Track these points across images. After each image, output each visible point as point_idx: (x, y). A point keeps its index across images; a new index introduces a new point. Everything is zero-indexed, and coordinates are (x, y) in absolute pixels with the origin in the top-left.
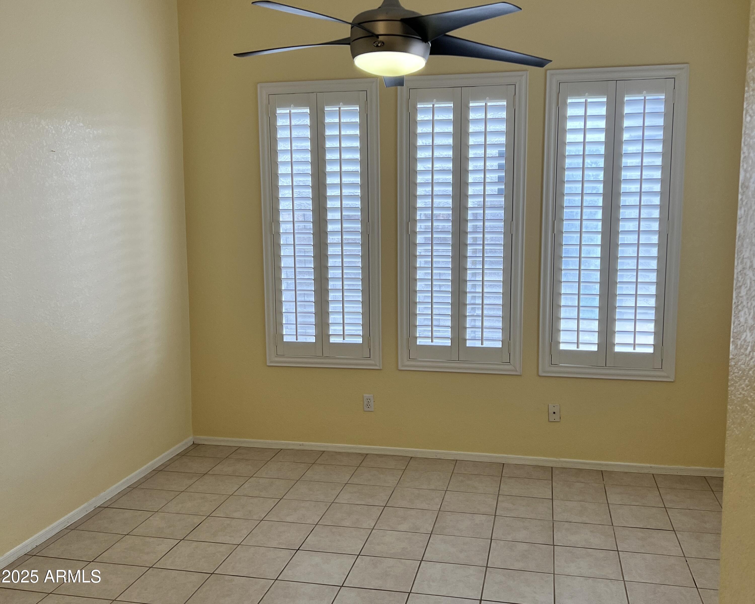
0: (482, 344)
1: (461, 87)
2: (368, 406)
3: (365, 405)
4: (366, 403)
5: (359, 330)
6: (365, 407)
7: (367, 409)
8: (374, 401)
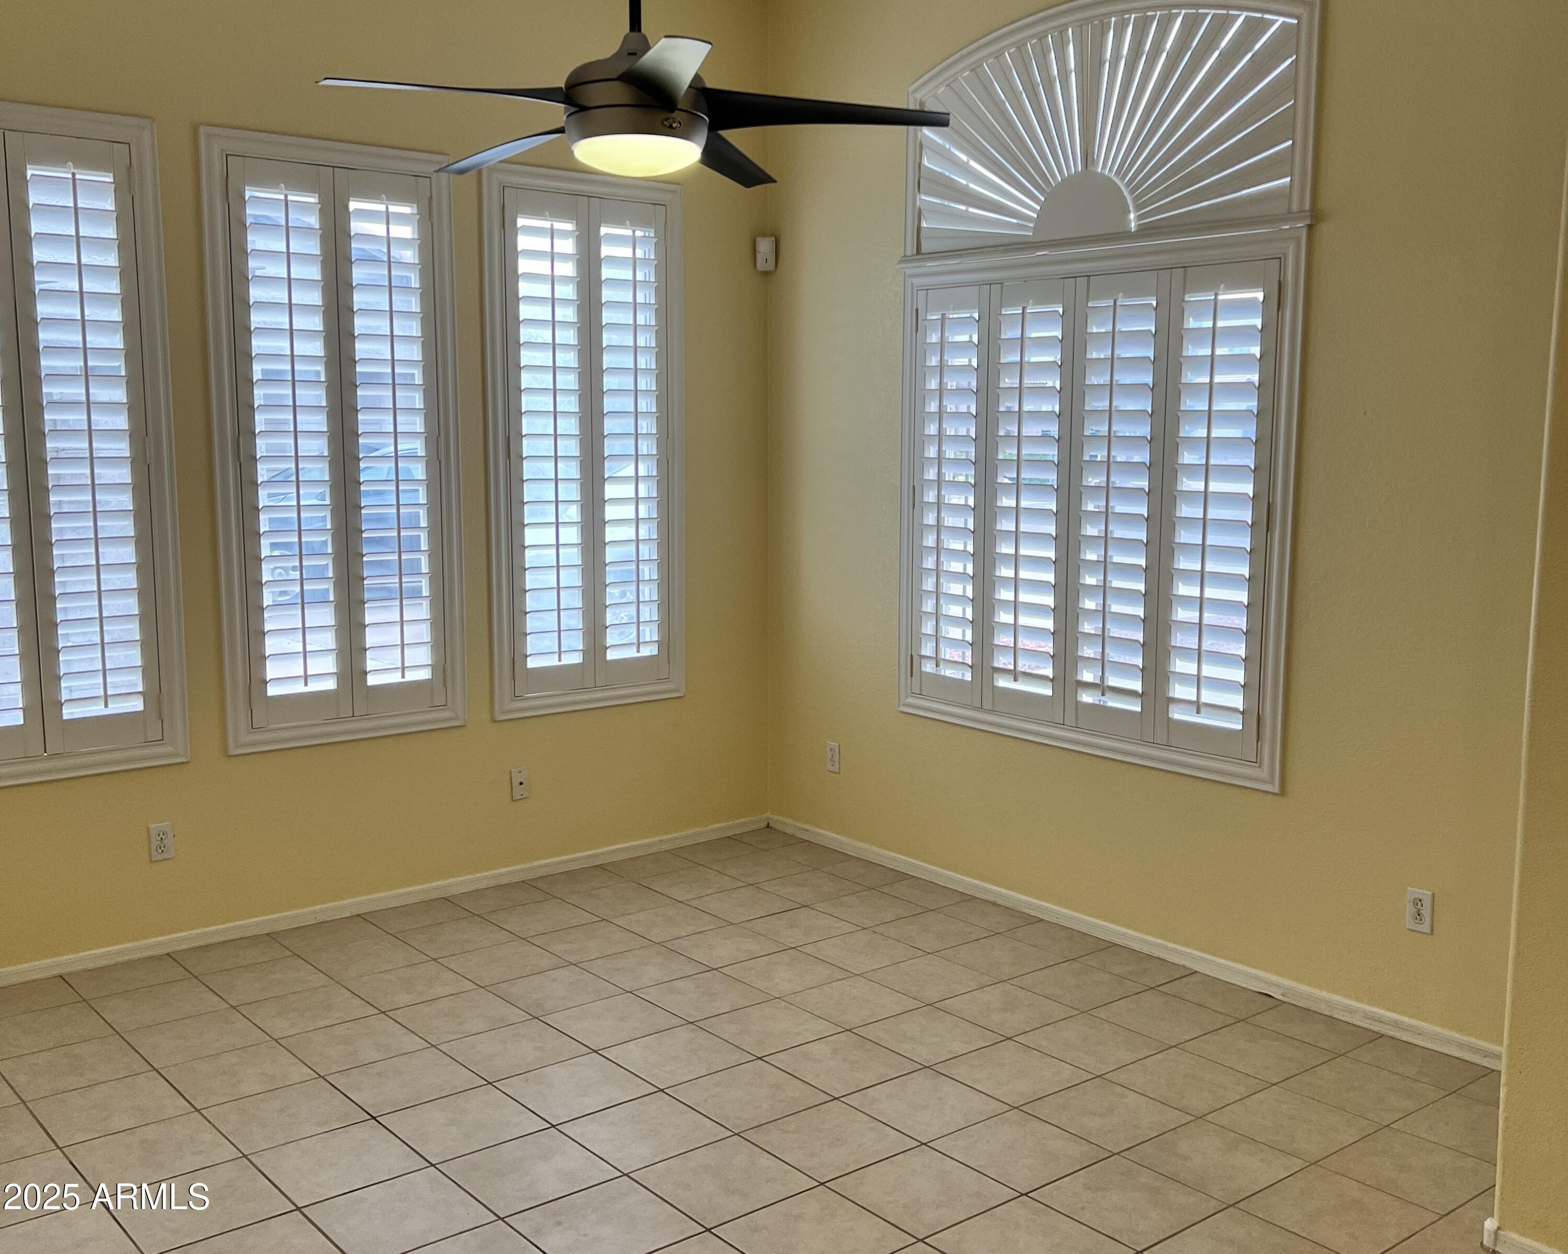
0: (403, 677)
1: (333, 167)
2: (161, 848)
3: (154, 848)
4: (155, 843)
5: (136, 682)
6: (154, 852)
7: (156, 856)
8: (174, 836)
